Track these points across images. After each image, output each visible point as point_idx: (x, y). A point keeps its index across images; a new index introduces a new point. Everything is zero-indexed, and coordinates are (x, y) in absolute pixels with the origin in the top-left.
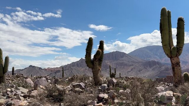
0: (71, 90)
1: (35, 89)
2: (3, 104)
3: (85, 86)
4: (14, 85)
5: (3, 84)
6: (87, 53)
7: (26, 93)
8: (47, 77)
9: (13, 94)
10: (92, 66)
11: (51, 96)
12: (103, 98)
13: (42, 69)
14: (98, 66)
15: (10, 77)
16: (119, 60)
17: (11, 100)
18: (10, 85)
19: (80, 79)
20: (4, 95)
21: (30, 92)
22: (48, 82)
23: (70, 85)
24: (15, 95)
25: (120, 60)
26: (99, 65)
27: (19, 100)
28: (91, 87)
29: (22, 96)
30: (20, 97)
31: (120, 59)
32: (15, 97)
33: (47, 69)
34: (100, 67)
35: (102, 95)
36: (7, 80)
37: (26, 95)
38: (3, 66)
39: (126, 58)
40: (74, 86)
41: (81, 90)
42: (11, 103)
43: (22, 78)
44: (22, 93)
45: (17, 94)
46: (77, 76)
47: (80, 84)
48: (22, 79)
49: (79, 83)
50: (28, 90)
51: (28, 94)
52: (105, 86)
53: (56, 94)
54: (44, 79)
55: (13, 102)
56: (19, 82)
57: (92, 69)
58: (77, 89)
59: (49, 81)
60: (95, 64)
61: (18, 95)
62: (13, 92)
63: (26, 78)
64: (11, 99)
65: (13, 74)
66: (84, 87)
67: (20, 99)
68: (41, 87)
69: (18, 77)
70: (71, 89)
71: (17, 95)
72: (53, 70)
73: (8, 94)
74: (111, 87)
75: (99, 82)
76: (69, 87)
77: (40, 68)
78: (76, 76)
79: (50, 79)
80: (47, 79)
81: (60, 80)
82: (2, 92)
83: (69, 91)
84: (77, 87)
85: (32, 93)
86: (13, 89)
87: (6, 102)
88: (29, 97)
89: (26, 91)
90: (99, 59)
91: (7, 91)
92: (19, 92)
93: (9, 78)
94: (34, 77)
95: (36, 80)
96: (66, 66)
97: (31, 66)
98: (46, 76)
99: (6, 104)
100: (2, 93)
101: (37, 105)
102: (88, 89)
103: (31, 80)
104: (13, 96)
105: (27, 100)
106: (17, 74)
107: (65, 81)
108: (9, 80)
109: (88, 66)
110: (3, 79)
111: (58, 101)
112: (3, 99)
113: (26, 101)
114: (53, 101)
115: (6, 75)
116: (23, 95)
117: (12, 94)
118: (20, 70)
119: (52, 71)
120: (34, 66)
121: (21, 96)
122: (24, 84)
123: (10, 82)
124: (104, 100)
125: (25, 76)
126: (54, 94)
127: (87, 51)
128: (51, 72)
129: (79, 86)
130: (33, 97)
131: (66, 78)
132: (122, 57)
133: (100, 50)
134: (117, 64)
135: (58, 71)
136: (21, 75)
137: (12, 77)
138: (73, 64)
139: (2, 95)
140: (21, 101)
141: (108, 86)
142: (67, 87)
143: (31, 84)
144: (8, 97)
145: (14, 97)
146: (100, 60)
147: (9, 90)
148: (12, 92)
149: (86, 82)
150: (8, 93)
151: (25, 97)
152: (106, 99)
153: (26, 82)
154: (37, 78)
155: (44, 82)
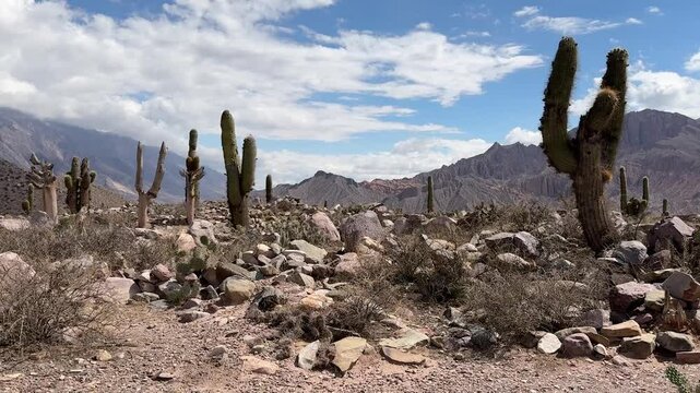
0: (483, 260)
1: (350, 249)
2: (247, 298)
3: (538, 247)
4: (277, 234)
5: (243, 229)
6: (547, 108)
7: (320, 260)
8: (380, 209)
9: (279, 264)
10: (571, 162)
11: (410, 279)
12: (641, 300)
13: (355, 183)
14: (599, 165)
15: (261, 208)
16: (657, 146)
17: (273, 284)
18: (264, 233)
19: (514, 219)
20: (248, 267)
21: (333, 257)
22: (384, 225)
23: (475, 240)
24: (285, 267)
25: (662, 147)
26: (604, 157)
27: (298, 287)
28: (565, 251)
29: (308, 274)
30: (302, 275)
31: (663, 142)
32: (285, 273)
33: (372, 184)
34: (610, 169)
35: (631, 288)
36: (251, 217)
37: (320, 269)
38: (240, 170)
39: (690, 135)
40: (492, 245)
41: (526, 263)
42: (275, 297)
43: (297, 211)
44: (308, 261)
45: (291, 263)
46: (492, 206)
47: (518, 235)
48: (297, 214)
49: (511, 235)
50: (325, 253)
51: (328, 266)
52: (635, 251)
53: (429, 270)
54: (371, 214)
55: (279, 293)
56: (290, 224)
57: (573, 176)
58: (509, 257)
59: (390, 223)
60: (585, 154)
61: (295, 267)
62: (276, 255)
63: (311, 212)
64: (271, 280)
65: (269, 198)
66: (533, 251)
67: (302, 283)
68: (369, 241)
69: (284, 207)
70: (480, 254)
71: (291, 267)
72: (391, 186)
73: (262, 264)
74: (666, 253)
75: (603, 231)
76: (471, 246)
77: (350, 181)
78: (489, 209)
79: (389, 218)
80: (380, 216)
81: (428, 221)
82: (241, 254)
83: (474, 263)
84: (506, 250)
85: (340, 264)
86: (277, 247)
87: (256, 289)
88: (333, 275)
89: (318, 253)
90: (603, 133)
91: (258, 252)
92: (297, 259)
93: (259, 211)
94: (336, 207)
95: (345, 220)
96: (436, 173)
97: (320, 173)
98: (376, 204)
99: (257, 297)
100: (243, 259)
101: (365, 308)
102: (551, 257)
103: (327, 218)
104: (277, 270)
105: (325, 288)
106: (280, 200)
107: (447, 224)
108: (260, 216)
109: (552, 163)
110: (241, 212)
111: (439, 300)
112: (248, 278)
113: (323, 292)
114: (417, 296)
115: (248, 201)
116: (309, 268)
117: (275, 264)
118: (288, 185)
119: (387, 190)
120: (331, 174)
121: (304, 271)
122: (306, 232)
123: (263, 224)
124: (641, 309)
125: (307, 206)
126: (419, 270)
127: (550, 100)
128: (386, 196)
129: (514, 244)
130: (346, 276)
131: (450, 215)
132: (672, 133)
133: (612, 93)
134: (646, 164)
135: (411, 192)
136: (295, 203)
137: (267, 207)
138: (464, 166)
139: (242, 266)
140: (307, 290)
141: (651, 251)
142: (463, 248)
143: (328, 232)
144: (263, 274)
145: (282, 274)
146: (610, 138)
147: (264, 247)
148: (272, 254)
149: (541, 229)
150: (263, 258)
151: (317, 275)
152: (653, 303)
153: (312, 225)
154: (344, 213)
155: (372, 226)
